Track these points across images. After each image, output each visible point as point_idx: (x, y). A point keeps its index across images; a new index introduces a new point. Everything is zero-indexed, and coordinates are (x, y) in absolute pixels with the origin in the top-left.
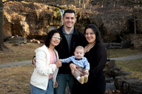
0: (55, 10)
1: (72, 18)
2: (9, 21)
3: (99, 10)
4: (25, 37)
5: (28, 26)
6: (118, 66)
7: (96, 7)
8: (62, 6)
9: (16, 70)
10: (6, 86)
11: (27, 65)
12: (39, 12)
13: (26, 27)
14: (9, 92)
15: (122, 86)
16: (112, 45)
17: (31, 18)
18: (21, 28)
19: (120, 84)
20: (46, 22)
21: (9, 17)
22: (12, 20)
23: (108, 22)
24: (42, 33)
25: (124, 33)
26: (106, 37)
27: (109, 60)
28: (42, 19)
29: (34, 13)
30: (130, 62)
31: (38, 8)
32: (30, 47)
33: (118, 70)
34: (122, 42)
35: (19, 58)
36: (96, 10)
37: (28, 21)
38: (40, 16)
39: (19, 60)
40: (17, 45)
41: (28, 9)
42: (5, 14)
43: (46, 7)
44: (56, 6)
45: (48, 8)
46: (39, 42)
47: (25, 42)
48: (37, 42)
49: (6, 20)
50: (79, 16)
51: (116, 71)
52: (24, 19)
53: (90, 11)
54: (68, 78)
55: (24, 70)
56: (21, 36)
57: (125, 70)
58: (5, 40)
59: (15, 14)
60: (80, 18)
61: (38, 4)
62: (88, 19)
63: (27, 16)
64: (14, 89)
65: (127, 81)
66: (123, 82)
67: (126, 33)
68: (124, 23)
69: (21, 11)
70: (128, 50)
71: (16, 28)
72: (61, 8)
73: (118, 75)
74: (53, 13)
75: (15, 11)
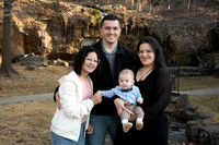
0: (94, 14)
1: (115, 28)
2: (21, 30)
3: (163, 13)
4: (45, 55)
5: (50, 38)
6: (193, 105)
7: (159, 8)
8: (105, 7)
9: (30, 109)
10: (13, 132)
11: (48, 100)
12: (67, 16)
13: (47, 41)
14: (19, 142)
15: (198, 137)
16: (185, 70)
17: (55, 25)
18: (39, 41)
19: (194, 133)
20: (78, 32)
21: (20, 25)
22: (25, 29)
23: (177, 33)
24: (72, 49)
25: (204, 51)
26: (174, 58)
27: (178, 95)
28: (73, 28)
29: (60, 19)
30: (213, 97)
31: (66, 10)
32: (54, 72)
33: (193, 110)
34: (201, 66)
35: (36, 89)
36: (158, 13)
37: (50, 30)
38: (69, 22)
39: (35, 93)
40: (32, 69)
41: (50, 12)
42: (15, 19)
43: (79, 8)
44: (94, 7)
45: (83, 10)
46: (67, 64)
47: (45, 64)
48: (63, 65)
49: (16, 28)
50: (131, 23)
51: (189, 113)
52: (44, 27)
53: (149, 16)
54: (110, 122)
55: (44, 108)
56: (40, 54)
57: (204, 110)
58: (14, 61)
59: (30, 20)
60: (133, 25)
61: (66, 4)
62: (145, 28)
63: (49, 22)
64: (26, 138)
65: (207, 129)
66: (200, 130)
67: (207, 51)
68: (205, 34)
69: (40, 15)
70: (211, 78)
71: (32, 41)
72: (102, 11)
73: (192, 118)
74: (90, 18)
75: (30, 14)
